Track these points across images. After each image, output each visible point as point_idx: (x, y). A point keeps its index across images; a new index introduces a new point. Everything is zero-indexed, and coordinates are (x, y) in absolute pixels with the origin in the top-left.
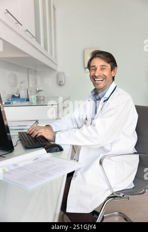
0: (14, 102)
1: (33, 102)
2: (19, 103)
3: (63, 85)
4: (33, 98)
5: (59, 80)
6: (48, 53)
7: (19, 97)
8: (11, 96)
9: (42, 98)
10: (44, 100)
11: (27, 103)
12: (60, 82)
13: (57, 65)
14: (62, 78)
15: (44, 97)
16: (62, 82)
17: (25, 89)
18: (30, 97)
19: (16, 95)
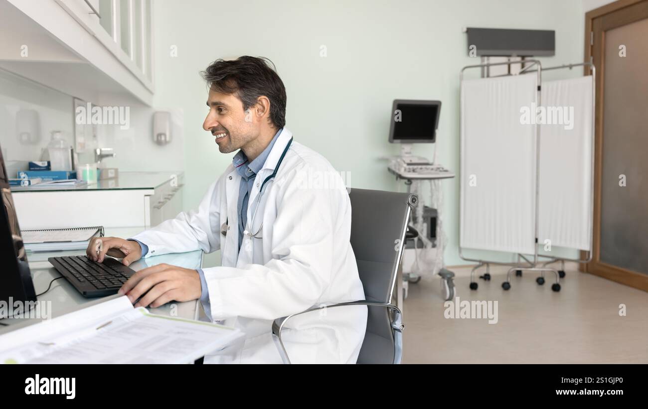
0: (33, 181)
1: (89, 182)
2: (48, 184)
3: (166, 142)
4: (88, 172)
5: (157, 131)
6: (130, 60)
7: (48, 167)
8: (26, 165)
9: (111, 174)
10: (116, 178)
11: (72, 184)
12: (160, 135)
13: (151, 93)
14: (163, 127)
15: (116, 170)
16: (165, 135)
17: (65, 149)
18: (80, 170)
19: (40, 164)
